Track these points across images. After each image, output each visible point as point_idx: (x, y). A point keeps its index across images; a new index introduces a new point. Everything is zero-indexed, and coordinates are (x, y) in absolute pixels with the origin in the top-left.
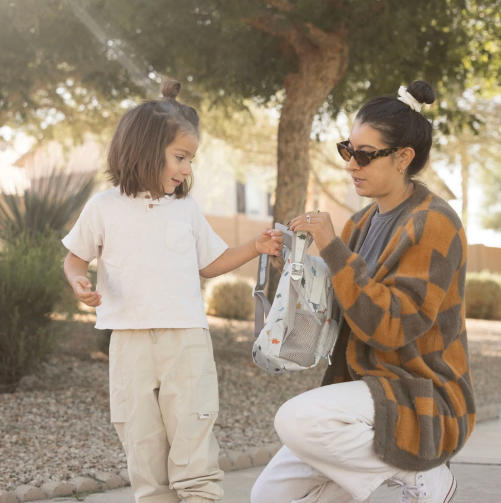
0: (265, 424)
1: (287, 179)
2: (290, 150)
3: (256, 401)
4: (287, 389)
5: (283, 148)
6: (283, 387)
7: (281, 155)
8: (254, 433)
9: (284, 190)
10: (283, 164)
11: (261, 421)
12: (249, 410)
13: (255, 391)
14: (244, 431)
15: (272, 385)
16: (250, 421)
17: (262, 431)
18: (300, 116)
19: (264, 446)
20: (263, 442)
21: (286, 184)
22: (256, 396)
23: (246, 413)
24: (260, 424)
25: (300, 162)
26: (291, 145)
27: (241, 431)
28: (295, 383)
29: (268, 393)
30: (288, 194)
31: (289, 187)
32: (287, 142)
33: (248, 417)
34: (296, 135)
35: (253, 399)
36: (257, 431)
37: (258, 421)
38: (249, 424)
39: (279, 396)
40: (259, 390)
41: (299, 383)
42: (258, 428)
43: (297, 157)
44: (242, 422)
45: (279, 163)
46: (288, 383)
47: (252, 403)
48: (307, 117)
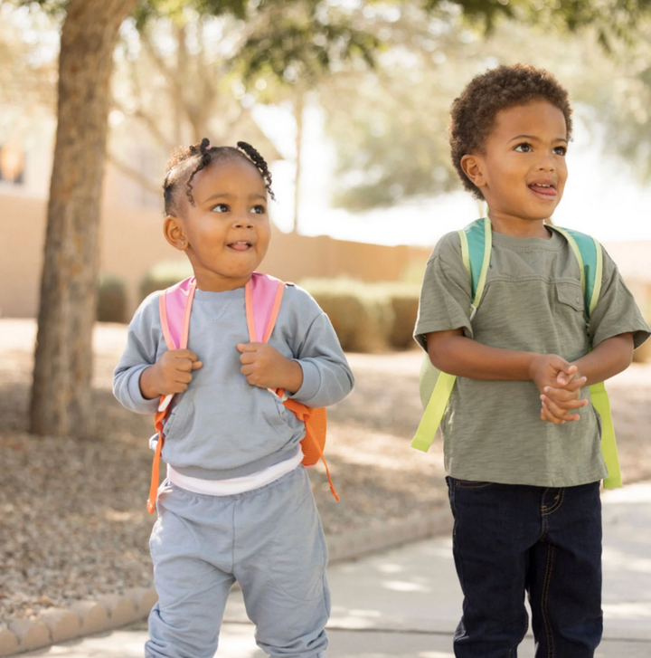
0: (57, 559)
1: (73, 133)
2: (80, 83)
3: (33, 514)
4: (80, 489)
5: (68, 81)
6: (74, 487)
7: (64, 92)
8: (44, 579)
9: (68, 152)
10: (67, 107)
11: (51, 553)
12: (24, 531)
13: (26, 494)
14: (25, 574)
15: (54, 483)
16: (32, 555)
17: (57, 573)
18: (99, 28)
19: (69, 605)
20: (65, 597)
21: (70, 142)
22: (30, 503)
23: (21, 539)
24: (51, 560)
25: (95, 105)
26: (82, 75)
27: (19, 575)
28: (92, 479)
29: (49, 498)
30: (75, 158)
31: (77, 146)
32: (74, 70)
33: (25, 546)
34: (90, 59)
35: (27, 509)
36: (49, 573)
37: (45, 553)
38: (31, 560)
39: (68, 503)
40: (33, 492)
41: (99, 478)
42: (47, 567)
43: (90, 96)
44: (18, 555)
45: (60, 104)
46: (80, 479)
47: (26, 517)
48: (110, 28)
